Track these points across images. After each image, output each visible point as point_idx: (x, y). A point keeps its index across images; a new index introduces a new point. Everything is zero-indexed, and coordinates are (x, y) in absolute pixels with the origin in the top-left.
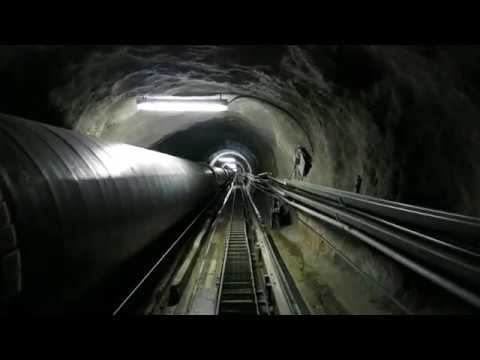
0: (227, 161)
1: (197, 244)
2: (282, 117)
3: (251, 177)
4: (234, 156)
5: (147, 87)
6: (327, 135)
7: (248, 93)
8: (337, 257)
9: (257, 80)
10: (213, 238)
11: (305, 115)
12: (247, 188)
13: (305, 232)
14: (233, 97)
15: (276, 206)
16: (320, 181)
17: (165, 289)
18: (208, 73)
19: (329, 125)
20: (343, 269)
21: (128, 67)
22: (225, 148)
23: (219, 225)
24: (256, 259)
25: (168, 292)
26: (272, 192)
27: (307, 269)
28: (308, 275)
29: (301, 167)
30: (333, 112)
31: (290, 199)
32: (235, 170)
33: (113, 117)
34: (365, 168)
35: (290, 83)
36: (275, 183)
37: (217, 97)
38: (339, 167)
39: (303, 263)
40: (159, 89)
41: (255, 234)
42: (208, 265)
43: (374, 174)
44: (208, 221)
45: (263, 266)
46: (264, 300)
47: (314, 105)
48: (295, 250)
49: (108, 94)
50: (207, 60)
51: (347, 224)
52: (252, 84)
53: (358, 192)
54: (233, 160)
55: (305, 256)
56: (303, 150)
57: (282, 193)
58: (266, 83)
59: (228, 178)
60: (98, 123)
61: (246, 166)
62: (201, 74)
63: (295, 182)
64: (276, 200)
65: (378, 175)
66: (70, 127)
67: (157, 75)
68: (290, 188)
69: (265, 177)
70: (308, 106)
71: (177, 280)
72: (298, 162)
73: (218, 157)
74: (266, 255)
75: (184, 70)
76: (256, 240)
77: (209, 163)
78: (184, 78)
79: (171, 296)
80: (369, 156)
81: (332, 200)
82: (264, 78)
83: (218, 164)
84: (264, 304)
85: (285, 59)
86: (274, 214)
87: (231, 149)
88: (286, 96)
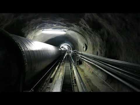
0: (65, 46)
1: (57, 68)
2: (80, 35)
3: (72, 51)
4: (67, 45)
5: (45, 27)
6: (91, 41)
7: (71, 29)
8: (93, 72)
9: (73, 26)
10: (61, 67)
11: (86, 35)
12: (70, 54)
13: (85, 66)
14: (67, 30)
15: (78, 59)
16: (89, 53)
17: (49, 79)
18: (61, 24)
19: (91, 38)
20: (94, 75)
21: (41, 22)
22: (64, 43)
23: (62, 64)
24: (72, 73)
25: (49, 80)
26: (77, 55)
27: (85, 75)
28: (85, 77)
29: (85, 49)
30: (92, 35)
31: (82, 57)
32: (67, 49)
33: (35, 34)
34: (99, 49)
35: (82, 28)
36: (78, 53)
37: (63, 30)
38: (94, 49)
39: (84, 74)
40: (48, 28)
41: (72, 67)
42: (59, 74)
43: (101, 51)
44: (60, 63)
45: (74, 75)
46: (74, 82)
47: (88, 33)
48: (82, 71)
49: (35, 29)
50: (61, 22)
51: (94, 63)
52: (72, 27)
53: (97, 55)
54: (67, 46)
55: (85, 72)
56: (85, 44)
57: (80, 55)
58: (76, 27)
59: (65, 51)
60: (32, 36)
61: (70, 48)
62: (59, 24)
63: (83, 53)
64: (78, 58)
65: (102, 51)
66: (25, 37)
67: (48, 24)
68: (82, 54)
69: (75, 51)
70: (86, 33)
71: (52, 77)
72: (84, 47)
73: (62, 45)
74: (75, 72)
75: (55, 24)
76: (72, 68)
77: (60, 47)
78: (55, 25)
79: (50, 81)
80: (100, 46)
81: (91, 57)
82: (75, 26)
83: (62, 47)
84: (74, 83)
85: (80, 22)
86: (77, 61)
87: (66, 43)
88: (81, 31)
